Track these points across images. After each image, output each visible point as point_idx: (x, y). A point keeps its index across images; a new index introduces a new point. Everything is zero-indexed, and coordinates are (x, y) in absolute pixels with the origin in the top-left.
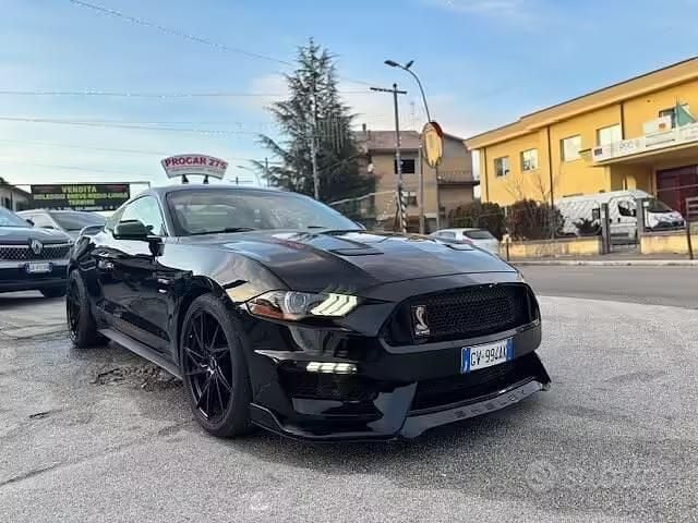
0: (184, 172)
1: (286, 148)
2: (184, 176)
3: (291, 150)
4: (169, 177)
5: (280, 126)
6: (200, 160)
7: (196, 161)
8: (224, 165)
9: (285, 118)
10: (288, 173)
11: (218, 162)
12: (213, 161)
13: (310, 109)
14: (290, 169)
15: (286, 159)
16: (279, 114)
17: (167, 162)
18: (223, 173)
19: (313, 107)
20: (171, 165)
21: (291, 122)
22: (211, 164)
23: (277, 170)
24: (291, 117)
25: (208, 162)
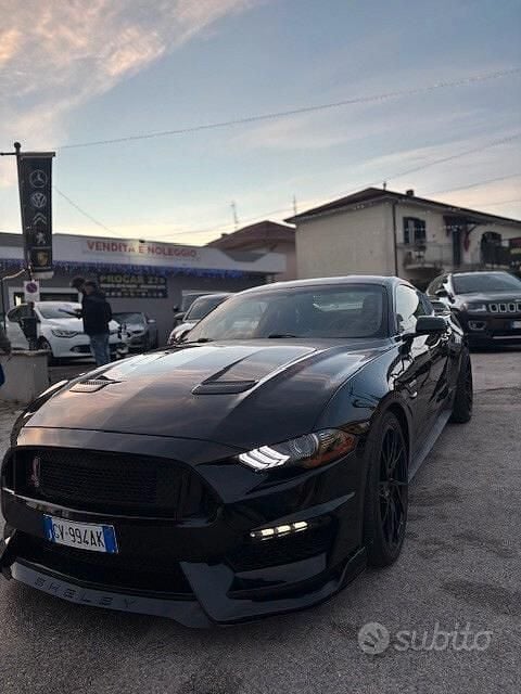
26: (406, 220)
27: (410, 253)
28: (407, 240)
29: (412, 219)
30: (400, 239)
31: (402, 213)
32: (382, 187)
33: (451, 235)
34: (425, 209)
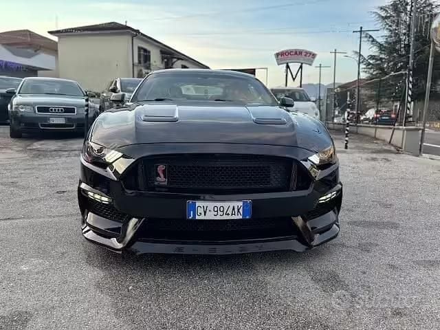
0: (288, 61)
1: (381, 40)
2: (287, 63)
3: (386, 42)
4: (279, 64)
5: (379, 25)
6: (298, 53)
7: (296, 53)
8: (314, 55)
9: (384, 18)
10: (381, 59)
11: (310, 54)
12: (307, 53)
13: (405, 9)
14: (383, 56)
15: (381, 49)
16: (380, 16)
17: (277, 55)
18: (312, 62)
19: (409, 8)
20: (280, 56)
21: (388, 21)
22: (305, 55)
23: (372, 57)
24: (389, 17)
25: (304, 54)
26: (140, 49)
27: (141, 70)
28: (140, 62)
29: (142, 48)
30: (136, 61)
31: (138, 43)
32: (125, 24)
33: (164, 63)
34: (152, 44)
